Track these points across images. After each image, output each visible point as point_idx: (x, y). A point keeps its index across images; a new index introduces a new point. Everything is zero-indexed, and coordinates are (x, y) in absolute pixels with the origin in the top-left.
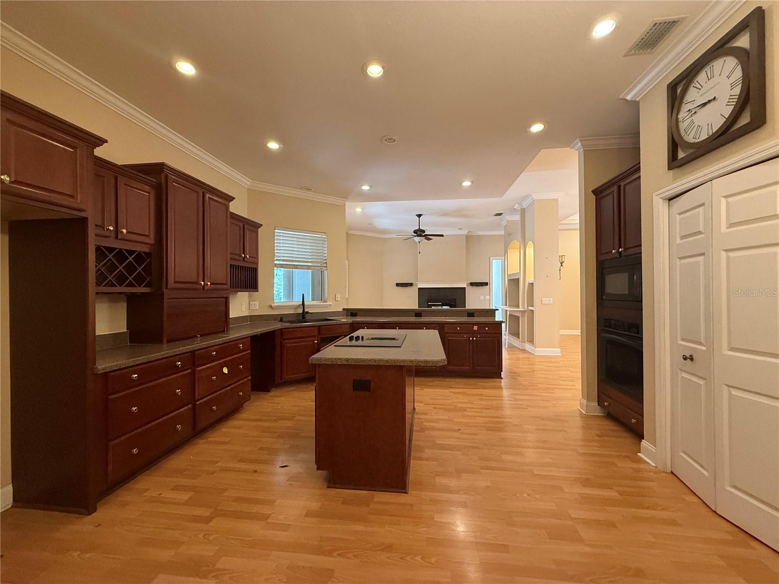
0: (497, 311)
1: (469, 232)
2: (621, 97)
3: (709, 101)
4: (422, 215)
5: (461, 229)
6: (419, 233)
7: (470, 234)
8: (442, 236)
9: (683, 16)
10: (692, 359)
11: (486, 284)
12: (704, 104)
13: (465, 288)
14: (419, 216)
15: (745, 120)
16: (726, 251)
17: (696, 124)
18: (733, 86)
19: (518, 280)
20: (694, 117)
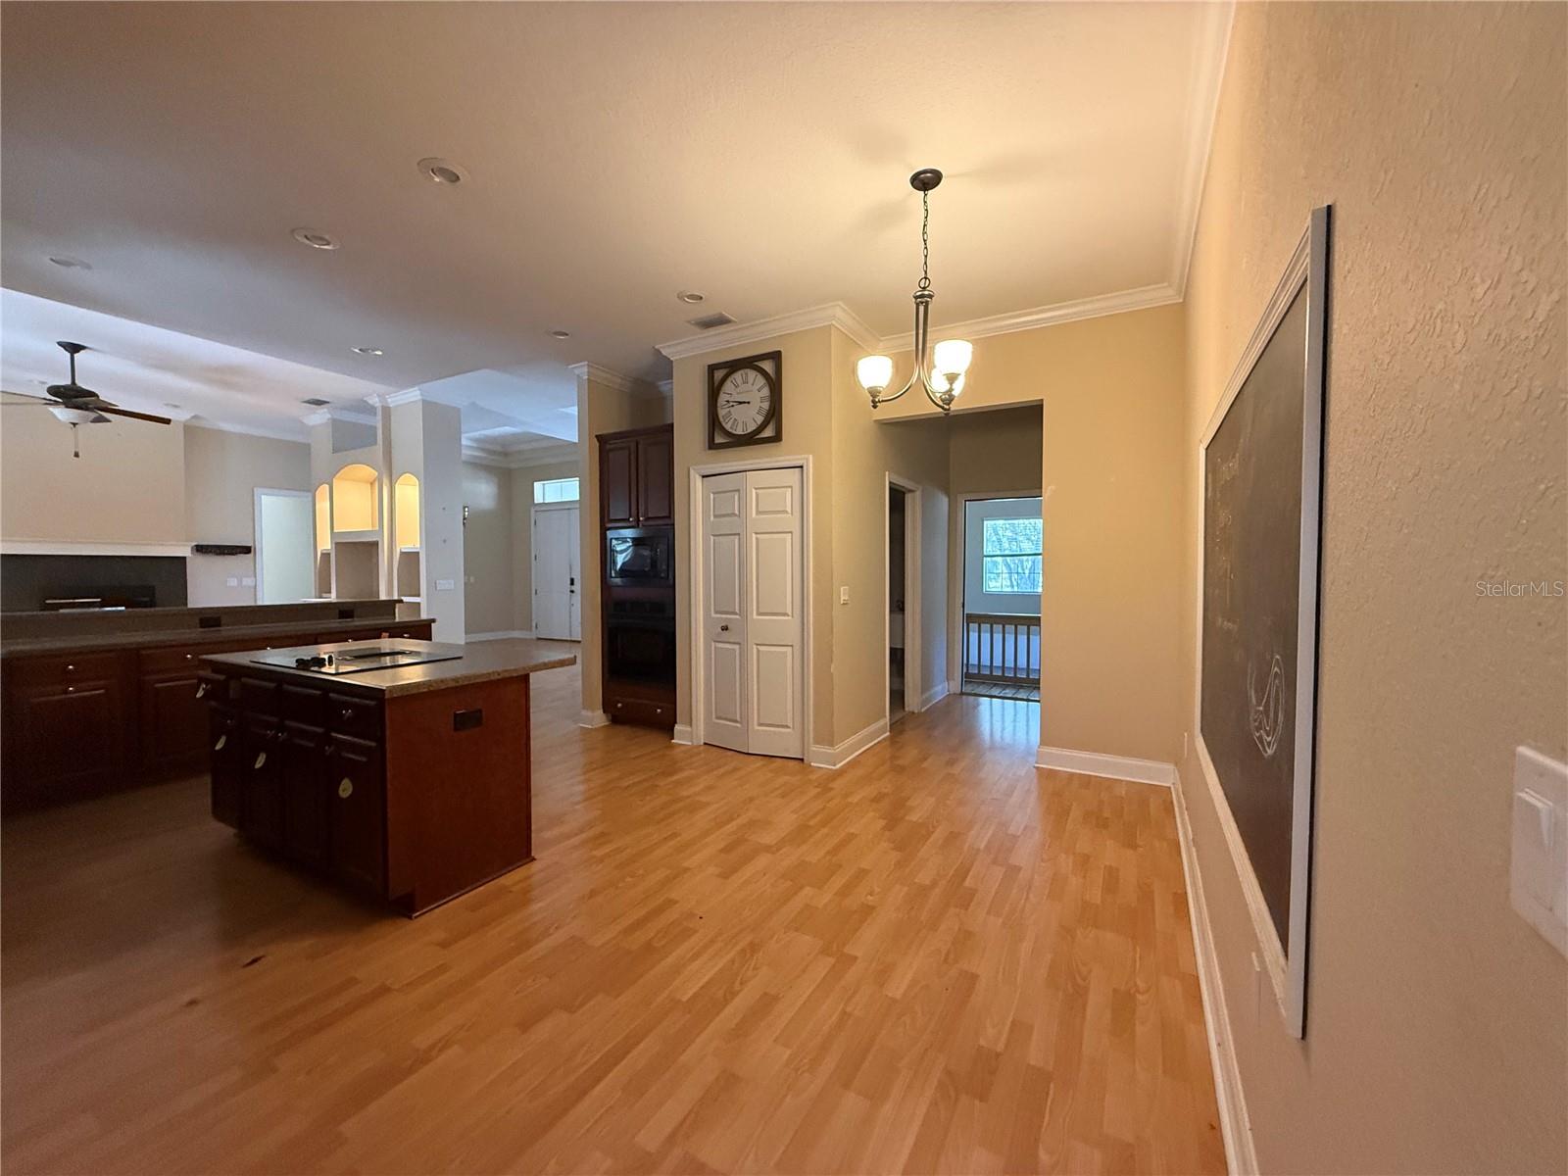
0: (397, 605)
1: (195, 417)
2: (656, 347)
3: (744, 402)
4: (83, 348)
5: (176, 406)
6: (71, 396)
7: (196, 423)
8: (167, 421)
9: (733, 318)
10: (727, 629)
11: (247, 550)
12: (740, 403)
13: (184, 558)
14: (74, 349)
15: (768, 433)
16: (756, 533)
17: (734, 416)
18: (762, 400)
19: (375, 544)
20: (732, 409)
